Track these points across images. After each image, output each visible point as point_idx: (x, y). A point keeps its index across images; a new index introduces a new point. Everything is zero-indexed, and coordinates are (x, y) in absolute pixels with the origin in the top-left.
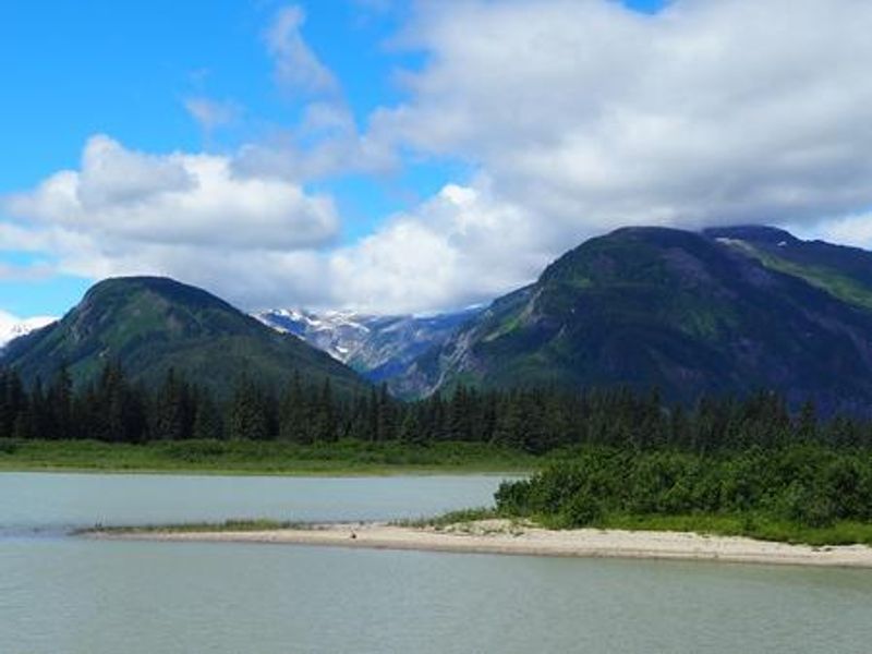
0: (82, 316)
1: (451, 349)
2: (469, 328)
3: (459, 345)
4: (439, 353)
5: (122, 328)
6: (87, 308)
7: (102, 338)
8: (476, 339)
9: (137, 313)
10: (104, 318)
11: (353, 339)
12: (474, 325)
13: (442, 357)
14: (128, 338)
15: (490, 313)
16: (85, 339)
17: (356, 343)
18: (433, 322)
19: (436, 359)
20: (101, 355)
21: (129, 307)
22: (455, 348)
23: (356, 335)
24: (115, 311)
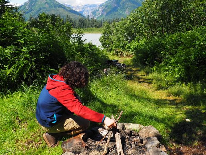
0: (28, 4)
1: (98, 10)
2: (101, 7)
3: (100, 10)
4: (96, 11)
5: (37, 6)
6: (29, 2)
7: (33, 8)
8: (103, 9)
9: (39, 3)
10: (33, 4)
11: (79, 8)
12: (102, 6)
13: (97, 12)
14: (38, 8)
15: (105, 4)
16: (29, 8)
17: (80, 9)
18: (94, 5)
19: (96, 12)
20: (33, 12)
21: (37, 2)
22: (99, 10)
23: (80, 8)
24: (35, 3)
